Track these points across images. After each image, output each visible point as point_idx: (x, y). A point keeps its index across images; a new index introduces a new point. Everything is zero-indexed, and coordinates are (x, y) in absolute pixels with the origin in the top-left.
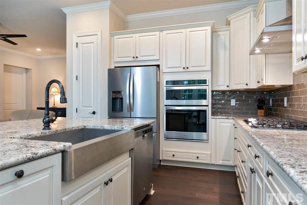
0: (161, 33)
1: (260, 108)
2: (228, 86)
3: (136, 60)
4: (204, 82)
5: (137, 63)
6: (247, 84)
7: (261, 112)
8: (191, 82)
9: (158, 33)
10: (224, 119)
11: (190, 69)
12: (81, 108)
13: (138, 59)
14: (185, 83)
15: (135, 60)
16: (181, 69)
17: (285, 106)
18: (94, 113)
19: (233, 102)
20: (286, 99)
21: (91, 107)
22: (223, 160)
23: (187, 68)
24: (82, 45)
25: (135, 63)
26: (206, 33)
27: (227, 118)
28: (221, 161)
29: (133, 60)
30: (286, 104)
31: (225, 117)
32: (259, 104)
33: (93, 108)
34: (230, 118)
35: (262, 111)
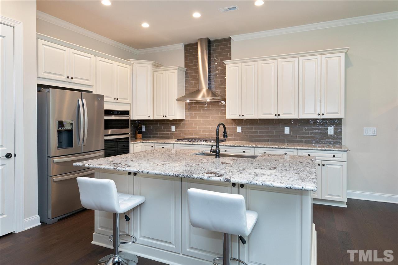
0: (95, 58)
1: (139, 133)
4: (126, 113)
6: (149, 116)
7: (139, 136)
8: (119, 113)
14: (116, 113)
15: (68, 81)
16: (112, 100)
20: (173, 127)
21: (2, 146)
23: (117, 99)
26: (128, 70)
29: (65, 80)
30: (173, 130)
32: (138, 130)
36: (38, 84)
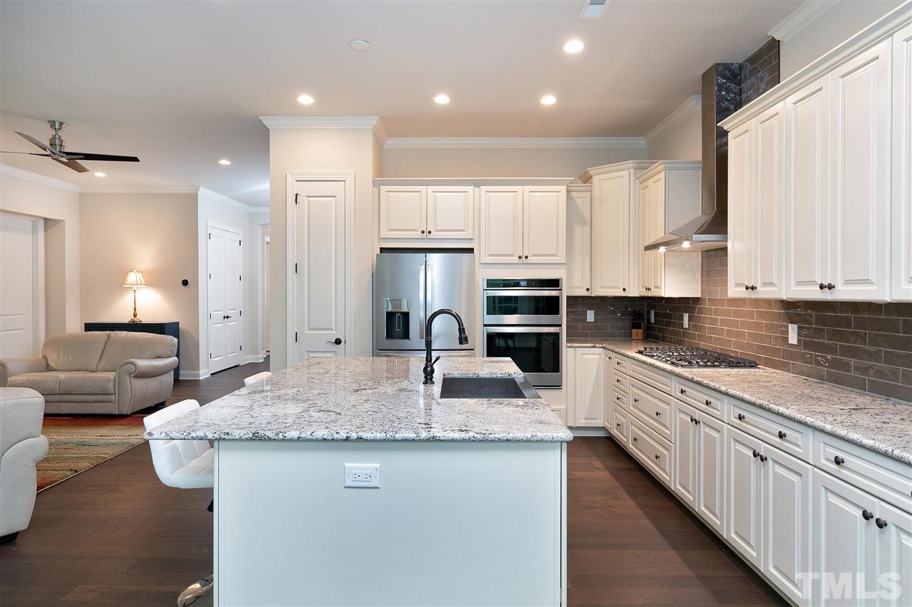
0: (477, 189)
1: (636, 326)
2: (588, 290)
3: (429, 237)
4: (554, 283)
5: (428, 242)
6: (624, 290)
7: (638, 333)
8: (533, 283)
9: (470, 189)
10: (588, 347)
11: (531, 259)
12: (307, 332)
13: (431, 236)
14: (522, 283)
15: (425, 237)
16: (515, 259)
17: (685, 327)
18: (338, 342)
19: (590, 316)
20: (686, 316)
21: (331, 329)
22: (586, 419)
23: (526, 257)
24: (309, 201)
25: (424, 242)
26: (558, 197)
27: (594, 347)
28: (584, 421)
29: (420, 237)
30: (686, 325)
31: (590, 345)
32: (634, 319)
33: (335, 332)
34: (597, 345)
35: (640, 331)
36: (381, 248)
